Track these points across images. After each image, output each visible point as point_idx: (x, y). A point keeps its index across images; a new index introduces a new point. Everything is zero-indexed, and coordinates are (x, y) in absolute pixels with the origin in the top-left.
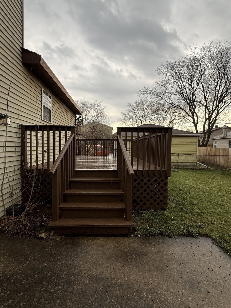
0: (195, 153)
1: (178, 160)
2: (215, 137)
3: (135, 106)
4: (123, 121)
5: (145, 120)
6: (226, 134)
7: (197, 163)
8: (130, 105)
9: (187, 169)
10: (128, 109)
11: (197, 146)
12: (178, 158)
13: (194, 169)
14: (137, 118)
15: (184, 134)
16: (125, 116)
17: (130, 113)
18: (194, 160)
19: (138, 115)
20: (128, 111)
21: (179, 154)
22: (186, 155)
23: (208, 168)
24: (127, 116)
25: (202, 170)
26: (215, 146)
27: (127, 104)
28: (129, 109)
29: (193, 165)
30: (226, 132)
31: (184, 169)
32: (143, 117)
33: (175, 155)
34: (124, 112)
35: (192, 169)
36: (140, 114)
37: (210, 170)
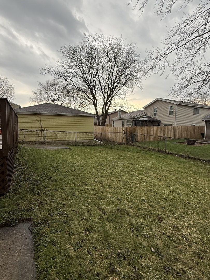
0: (92, 131)
1: (76, 138)
2: (113, 119)
3: (46, 86)
4: (35, 100)
5: (57, 101)
6: (120, 116)
7: (93, 140)
8: (41, 84)
9: (84, 145)
10: (39, 88)
11: (93, 125)
12: (76, 136)
13: (90, 145)
14: (49, 98)
15: (82, 114)
16: (36, 95)
17: (42, 93)
18: (90, 138)
19: (50, 95)
20: (39, 91)
21: (76, 132)
22: (83, 133)
23: (101, 144)
24: (39, 95)
25: (97, 145)
26: (114, 125)
27: (38, 83)
28: (41, 88)
29: (90, 142)
30: (120, 114)
31: (81, 145)
32: (55, 97)
33: (72, 133)
34: (35, 91)
35: (88, 145)
36: (52, 94)
37: (103, 145)
